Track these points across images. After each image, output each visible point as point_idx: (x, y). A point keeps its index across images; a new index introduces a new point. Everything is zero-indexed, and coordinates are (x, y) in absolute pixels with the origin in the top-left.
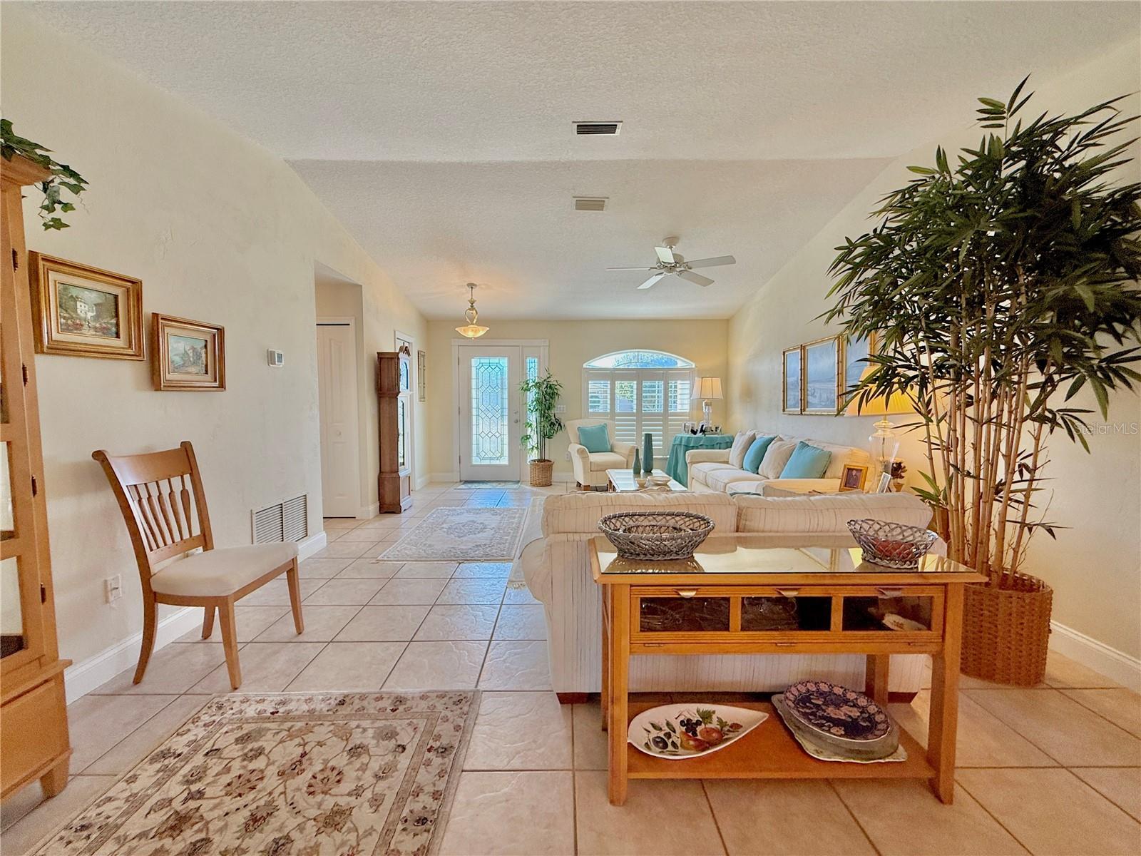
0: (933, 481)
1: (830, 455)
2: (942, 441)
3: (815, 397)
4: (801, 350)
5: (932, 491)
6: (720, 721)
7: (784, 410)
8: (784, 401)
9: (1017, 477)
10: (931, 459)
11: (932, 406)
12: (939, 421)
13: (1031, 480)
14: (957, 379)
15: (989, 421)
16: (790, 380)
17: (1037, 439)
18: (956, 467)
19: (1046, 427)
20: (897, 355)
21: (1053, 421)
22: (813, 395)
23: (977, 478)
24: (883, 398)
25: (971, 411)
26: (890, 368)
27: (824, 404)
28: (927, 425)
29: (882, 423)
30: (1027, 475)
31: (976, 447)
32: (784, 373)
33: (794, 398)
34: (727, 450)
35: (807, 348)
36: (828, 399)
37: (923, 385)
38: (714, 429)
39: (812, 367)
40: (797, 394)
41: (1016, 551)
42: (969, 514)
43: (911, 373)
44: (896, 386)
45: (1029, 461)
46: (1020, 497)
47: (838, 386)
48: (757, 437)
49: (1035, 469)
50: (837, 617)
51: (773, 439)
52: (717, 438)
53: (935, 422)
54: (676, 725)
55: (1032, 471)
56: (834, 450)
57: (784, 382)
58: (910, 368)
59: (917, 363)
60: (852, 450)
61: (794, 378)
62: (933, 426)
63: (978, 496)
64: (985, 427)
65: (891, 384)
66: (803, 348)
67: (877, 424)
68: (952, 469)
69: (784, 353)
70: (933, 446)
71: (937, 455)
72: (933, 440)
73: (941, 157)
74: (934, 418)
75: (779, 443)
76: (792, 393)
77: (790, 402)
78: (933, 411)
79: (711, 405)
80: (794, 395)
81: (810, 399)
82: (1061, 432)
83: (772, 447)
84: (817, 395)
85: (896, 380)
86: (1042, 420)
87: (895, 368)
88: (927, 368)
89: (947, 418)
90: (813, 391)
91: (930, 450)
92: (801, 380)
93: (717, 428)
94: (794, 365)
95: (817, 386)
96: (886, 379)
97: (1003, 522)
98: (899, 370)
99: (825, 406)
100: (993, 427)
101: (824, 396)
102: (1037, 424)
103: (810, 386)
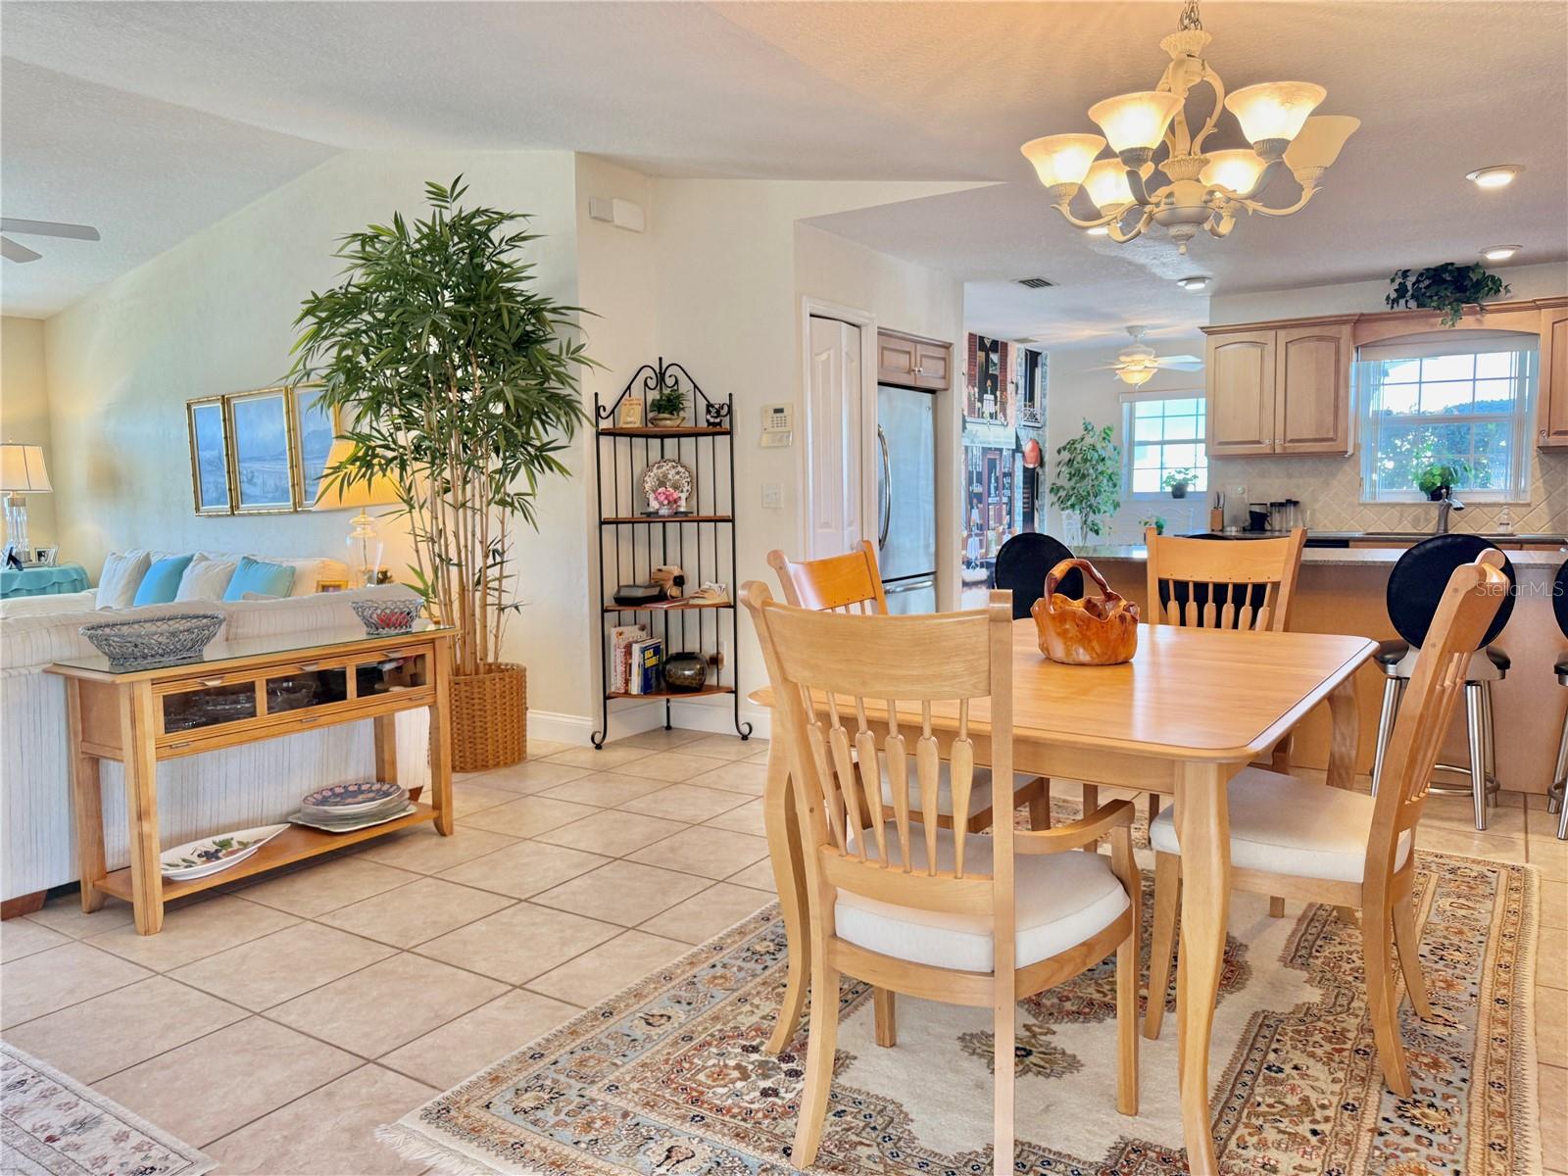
0: (420, 575)
1: (293, 571)
2: (426, 532)
3: (255, 485)
4: (223, 404)
5: (421, 585)
6: (240, 843)
7: (197, 509)
8: (195, 492)
9: (490, 561)
10: (417, 551)
11: (413, 493)
12: (421, 507)
13: (502, 563)
14: (433, 463)
15: (463, 505)
16: (205, 455)
17: (502, 523)
18: (440, 556)
19: (508, 510)
20: (375, 433)
21: (512, 505)
22: (250, 481)
23: (459, 565)
24: (364, 482)
25: (449, 497)
26: (369, 447)
27: (270, 495)
28: (410, 512)
29: (360, 518)
30: (498, 559)
31: (456, 535)
32: (191, 442)
33: (216, 487)
34: (83, 593)
35: (233, 402)
36: (277, 490)
37: (403, 467)
38: (34, 557)
39: (243, 436)
40: (221, 480)
41: (496, 637)
42: (456, 606)
43: (390, 454)
44: (377, 468)
45: (499, 547)
46: (495, 584)
47: (292, 467)
48: (154, 560)
49: (504, 552)
50: (351, 686)
51: (187, 561)
52: (51, 573)
53: (417, 509)
54: (195, 858)
55: (502, 554)
56: (299, 564)
57: (193, 458)
58: (387, 447)
59: (394, 442)
60: (323, 562)
61: (213, 450)
62: (416, 512)
63: (463, 589)
64: (461, 511)
65: (369, 465)
66: (225, 401)
67: (355, 519)
68: (438, 560)
69: (189, 407)
70: (419, 539)
71: (423, 547)
72: (418, 532)
73: (398, 222)
74: (416, 505)
75: (204, 563)
76: (211, 479)
77: (210, 493)
78: (415, 498)
79: (24, 505)
80: (216, 481)
81: (246, 488)
82: (519, 514)
83: (192, 572)
84: (258, 480)
85: (375, 461)
86: (502, 503)
87: (374, 448)
88: (404, 448)
89: (428, 504)
90: (250, 476)
91: (416, 542)
92: (227, 455)
93: (40, 554)
94: (212, 430)
95: (257, 466)
96: (366, 461)
97: (484, 605)
98: (378, 450)
99: (273, 500)
100: (469, 513)
101: (271, 483)
102: (501, 508)
103: (245, 468)
